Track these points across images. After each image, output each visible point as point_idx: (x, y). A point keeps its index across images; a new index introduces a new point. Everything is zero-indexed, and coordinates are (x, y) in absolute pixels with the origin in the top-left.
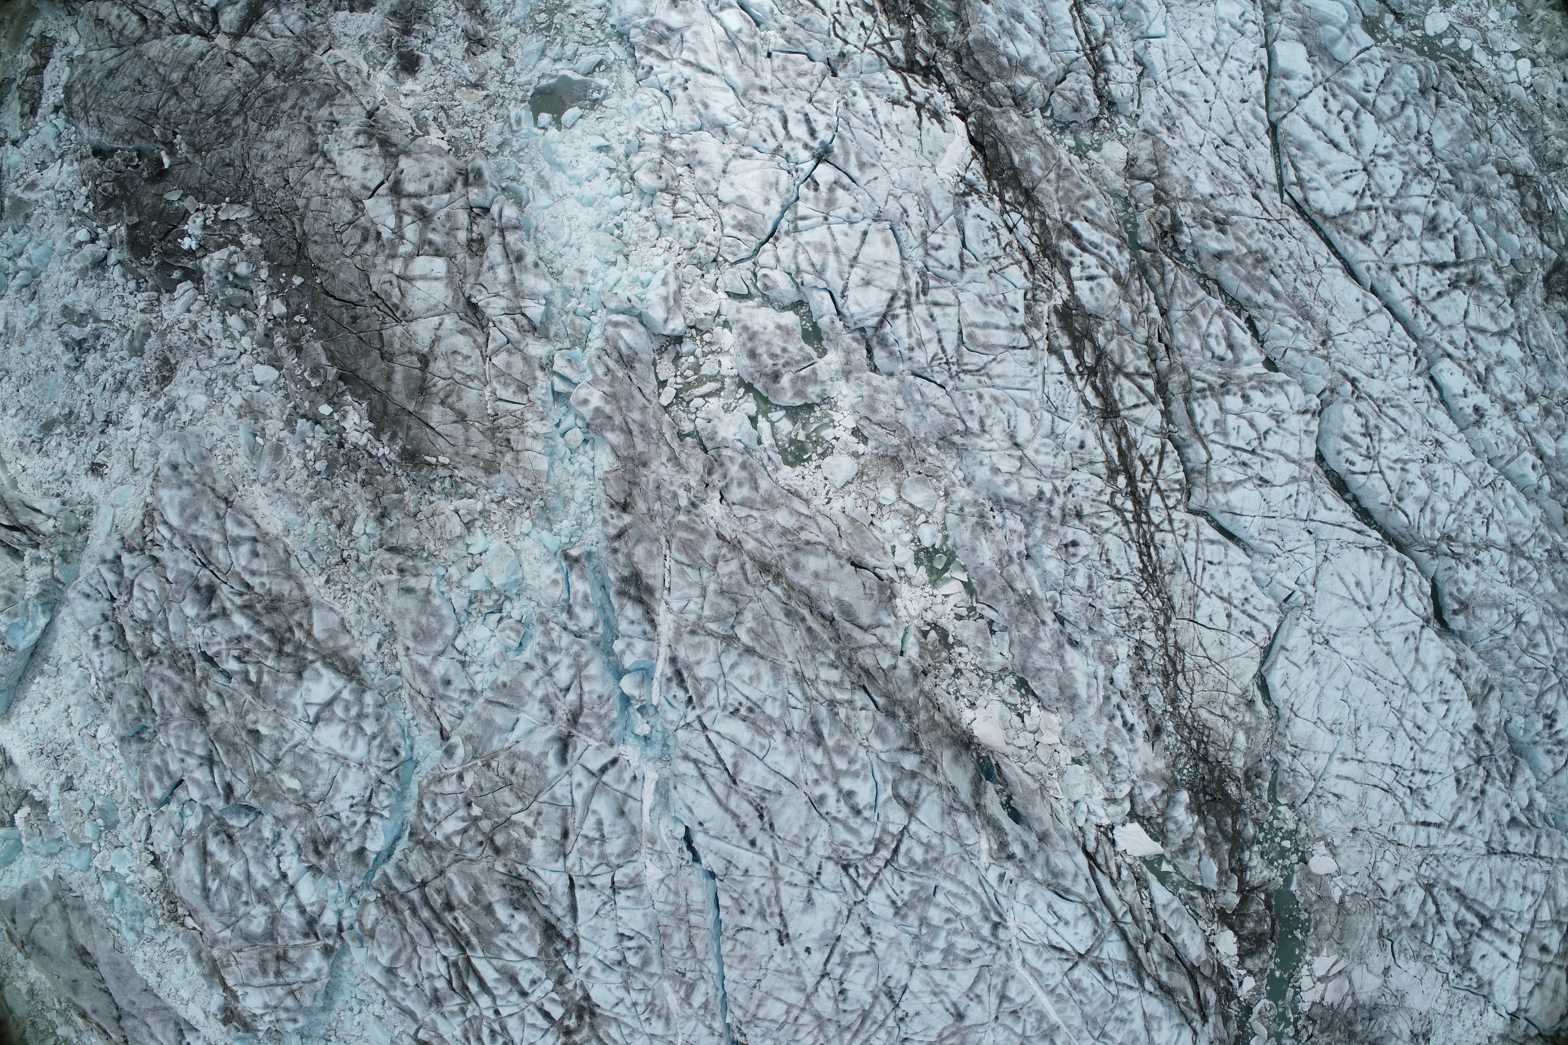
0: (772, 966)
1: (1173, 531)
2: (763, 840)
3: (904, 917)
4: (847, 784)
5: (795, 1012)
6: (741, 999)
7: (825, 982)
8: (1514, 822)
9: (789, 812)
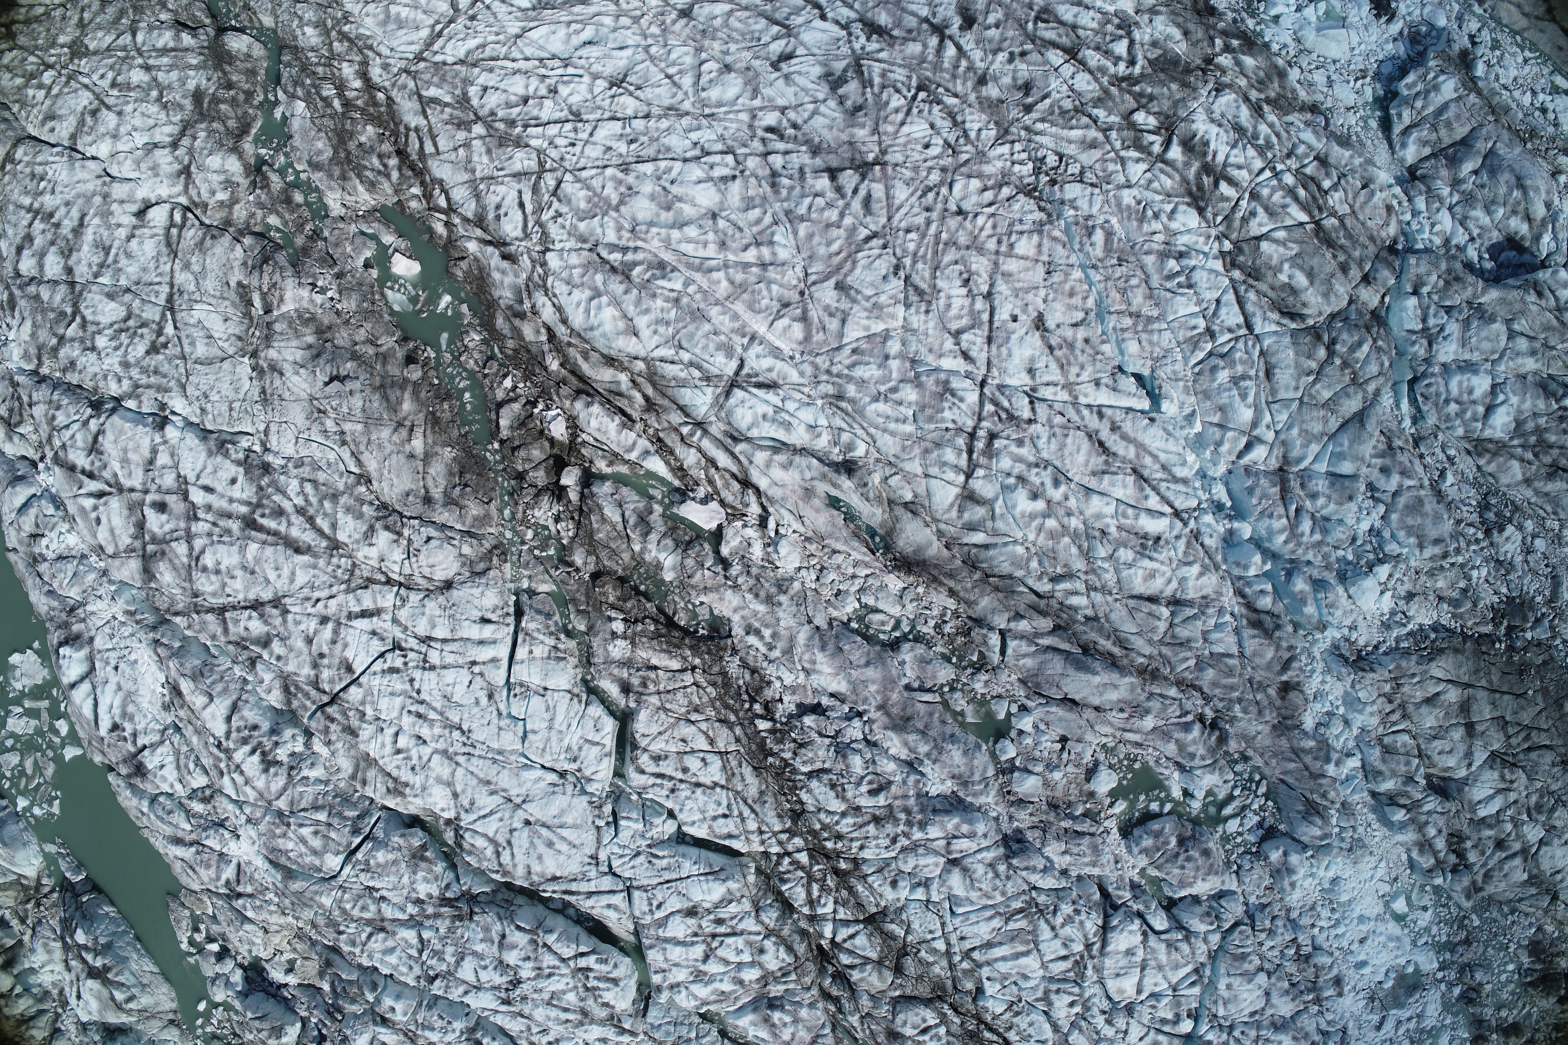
0: (1042, 293)
1: (775, 834)
2: (1093, 422)
3: (937, 382)
4: (1040, 505)
5: (1003, 248)
6: (1059, 248)
7: (985, 288)
8: (266, 643)
9: (1081, 458)
